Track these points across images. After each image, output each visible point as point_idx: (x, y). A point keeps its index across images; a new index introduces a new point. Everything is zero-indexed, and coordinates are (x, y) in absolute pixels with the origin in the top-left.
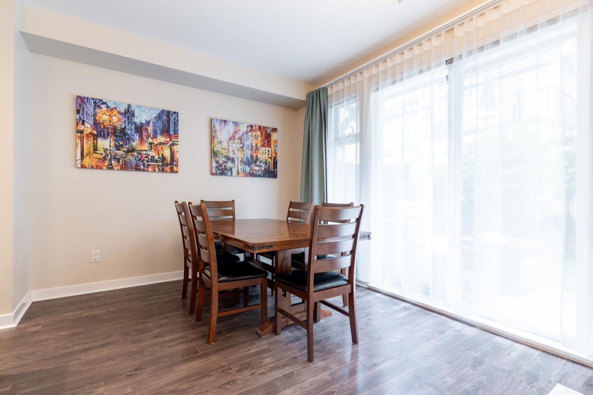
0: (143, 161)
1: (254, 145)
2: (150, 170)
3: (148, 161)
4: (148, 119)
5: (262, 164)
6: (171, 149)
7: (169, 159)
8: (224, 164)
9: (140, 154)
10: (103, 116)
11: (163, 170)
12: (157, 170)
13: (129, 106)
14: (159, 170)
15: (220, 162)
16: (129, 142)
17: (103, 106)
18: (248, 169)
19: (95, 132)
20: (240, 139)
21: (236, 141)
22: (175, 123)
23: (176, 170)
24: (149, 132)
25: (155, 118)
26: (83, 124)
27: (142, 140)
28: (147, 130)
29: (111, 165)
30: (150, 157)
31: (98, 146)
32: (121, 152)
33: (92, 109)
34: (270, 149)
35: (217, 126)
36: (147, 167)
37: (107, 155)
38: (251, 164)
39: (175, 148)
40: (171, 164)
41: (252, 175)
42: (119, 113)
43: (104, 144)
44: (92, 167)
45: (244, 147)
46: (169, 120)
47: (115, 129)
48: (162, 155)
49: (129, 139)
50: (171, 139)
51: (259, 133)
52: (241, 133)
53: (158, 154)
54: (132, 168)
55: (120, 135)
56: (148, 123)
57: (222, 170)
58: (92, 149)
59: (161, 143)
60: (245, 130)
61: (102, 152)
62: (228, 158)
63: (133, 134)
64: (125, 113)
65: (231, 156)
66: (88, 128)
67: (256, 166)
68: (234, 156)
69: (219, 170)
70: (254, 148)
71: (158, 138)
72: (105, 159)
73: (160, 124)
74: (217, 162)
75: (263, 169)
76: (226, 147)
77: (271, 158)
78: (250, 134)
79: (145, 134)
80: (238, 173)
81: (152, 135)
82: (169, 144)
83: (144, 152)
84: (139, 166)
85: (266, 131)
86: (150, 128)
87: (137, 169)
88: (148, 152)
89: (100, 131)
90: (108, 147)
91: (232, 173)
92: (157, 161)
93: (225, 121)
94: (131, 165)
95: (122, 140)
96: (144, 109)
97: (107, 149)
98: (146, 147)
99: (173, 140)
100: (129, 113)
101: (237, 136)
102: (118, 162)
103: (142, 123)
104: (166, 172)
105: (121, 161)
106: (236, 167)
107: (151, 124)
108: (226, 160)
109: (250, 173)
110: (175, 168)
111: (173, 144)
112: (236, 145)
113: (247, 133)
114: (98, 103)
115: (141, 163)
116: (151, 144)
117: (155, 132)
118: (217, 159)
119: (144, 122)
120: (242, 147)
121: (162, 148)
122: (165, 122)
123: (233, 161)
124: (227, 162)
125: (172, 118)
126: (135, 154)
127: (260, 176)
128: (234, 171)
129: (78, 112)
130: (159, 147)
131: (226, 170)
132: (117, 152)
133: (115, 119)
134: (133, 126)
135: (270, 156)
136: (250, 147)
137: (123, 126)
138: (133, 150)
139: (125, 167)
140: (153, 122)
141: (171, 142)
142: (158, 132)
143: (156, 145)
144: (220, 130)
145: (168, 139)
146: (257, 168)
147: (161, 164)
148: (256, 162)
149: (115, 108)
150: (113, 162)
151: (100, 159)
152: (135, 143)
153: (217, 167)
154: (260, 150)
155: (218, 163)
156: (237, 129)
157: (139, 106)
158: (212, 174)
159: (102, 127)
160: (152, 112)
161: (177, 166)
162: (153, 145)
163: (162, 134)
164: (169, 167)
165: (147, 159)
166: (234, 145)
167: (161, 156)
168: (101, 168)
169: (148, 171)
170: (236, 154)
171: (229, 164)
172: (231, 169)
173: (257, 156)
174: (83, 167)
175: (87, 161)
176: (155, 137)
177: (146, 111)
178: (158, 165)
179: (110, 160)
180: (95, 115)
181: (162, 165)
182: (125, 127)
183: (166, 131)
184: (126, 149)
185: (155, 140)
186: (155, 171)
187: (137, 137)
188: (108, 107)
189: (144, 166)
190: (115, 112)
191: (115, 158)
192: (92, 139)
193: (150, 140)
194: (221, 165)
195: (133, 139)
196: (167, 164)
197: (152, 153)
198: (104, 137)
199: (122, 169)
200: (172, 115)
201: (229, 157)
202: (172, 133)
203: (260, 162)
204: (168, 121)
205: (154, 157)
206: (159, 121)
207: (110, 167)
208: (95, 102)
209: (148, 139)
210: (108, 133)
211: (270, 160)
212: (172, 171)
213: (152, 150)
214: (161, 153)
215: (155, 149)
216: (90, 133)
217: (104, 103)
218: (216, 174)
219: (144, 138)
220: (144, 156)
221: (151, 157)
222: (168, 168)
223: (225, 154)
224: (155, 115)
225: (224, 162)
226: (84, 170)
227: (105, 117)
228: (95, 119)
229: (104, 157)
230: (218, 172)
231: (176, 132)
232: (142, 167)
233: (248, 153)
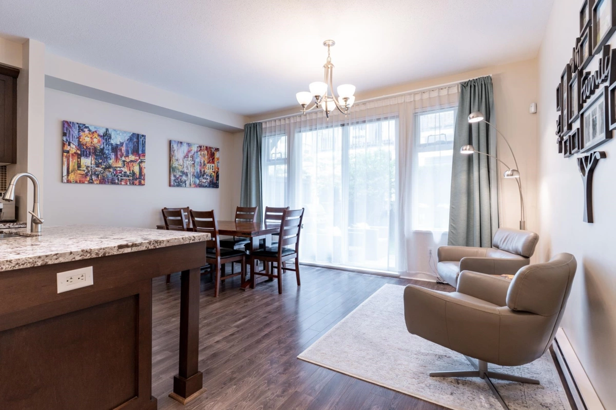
0: (117, 176)
1: (202, 162)
2: (123, 183)
3: (121, 176)
4: (122, 141)
5: (208, 177)
6: (140, 166)
7: (138, 174)
8: (180, 178)
9: (116, 170)
10: (86, 139)
11: (133, 184)
12: (128, 183)
13: (107, 130)
14: (130, 183)
15: (177, 176)
16: (107, 161)
17: (86, 130)
18: (198, 181)
19: (79, 152)
20: (192, 157)
21: (189, 159)
22: (143, 144)
23: (143, 183)
24: (123, 151)
25: (128, 140)
26: (69, 145)
27: (117, 158)
28: (121, 150)
29: (92, 179)
30: (123, 173)
31: (82, 164)
32: (100, 169)
33: (76, 132)
34: (214, 165)
35: (175, 146)
36: (121, 181)
37: (89, 171)
38: (200, 177)
39: (143, 165)
40: (139, 178)
41: (200, 186)
42: (99, 135)
43: (87, 162)
44: (76, 182)
45: (195, 164)
46: (139, 141)
47: (95, 148)
48: (133, 171)
49: (106, 158)
50: (140, 158)
51: (206, 152)
52: (193, 152)
53: (130, 170)
54: (108, 182)
55: (99, 154)
56: (122, 144)
57: (178, 182)
58: (76, 167)
59: (132, 161)
60: (196, 150)
61: (85, 169)
62: (183, 173)
63: (110, 153)
64: (104, 136)
65: (185, 170)
66: (73, 148)
67: (204, 179)
68: (187, 171)
69: (176, 182)
70: (203, 165)
71: (130, 156)
72: (87, 175)
73: (131, 145)
74: (175, 176)
75: (209, 181)
76: (181, 164)
77: (214, 172)
78: (199, 153)
79: (119, 153)
80: (190, 185)
81: (125, 154)
82: (138, 162)
83: (119, 169)
84: (115, 180)
85: (211, 151)
86: (124, 149)
87: (113, 183)
88: (122, 168)
89: (84, 151)
90: (90, 165)
91: (186, 184)
92: (128, 176)
93: (181, 143)
94: (108, 180)
95: (101, 159)
96: (118, 132)
97: (89, 167)
98: (120, 164)
99: (141, 158)
100: (106, 136)
101: (190, 155)
102: (98, 177)
103: (117, 145)
104: (136, 185)
105: (100, 176)
106: (189, 180)
107: (124, 145)
108: (181, 174)
109: (199, 184)
110: (142, 182)
111: (141, 162)
112: (189, 162)
113: (197, 152)
114: (82, 127)
115: (116, 178)
116: (124, 161)
117: (127, 152)
118: (175, 174)
119: (119, 143)
120: (194, 164)
121: (133, 165)
122: (135, 143)
123: (187, 175)
124: (182, 176)
125: (141, 140)
126: (111, 170)
127: (206, 187)
128: (188, 183)
129: (64, 134)
130: (130, 165)
131: (181, 182)
132: (96, 168)
133: (95, 141)
134: (110, 147)
135: (214, 170)
136: (199, 163)
137: (102, 147)
138: (110, 167)
139: (103, 181)
140: (126, 144)
141: (140, 160)
142: (130, 152)
143: (128, 163)
144: (178, 150)
145: (138, 158)
146: (204, 181)
147: (131, 178)
148: (203, 176)
149: (96, 132)
150: (93, 177)
151: (83, 175)
152: (111, 162)
153: (175, 180)
154: (206, 166)
155: (176, 177)
156: (190, 149)
157: (115, 130)
158: (170, 185)
159: (85, 147)
160: (125, 135)
161: (144, 180)
162: (125, 163)
163: (133, 153)
164: (138, 181)
165: (120, 174)
166: (188, 162)
167: (131, 172)
168: (83, 183)
169: (121, 184)
170: (189, 169)
171: (184, 178)
172: (185, 182)
173: (204, 171)
174: (68, 181)
175: (72, 177)
176: (127, 156)
177: (121, 134)
178: (129, 179)
179: (91, 176)
180: (79, 138)
181: (133, 179)
182: (104, 148)
183: (136, 151)
184: (104, 166)
185: (127, 158)
186: (127, 184)
187: (113, 156)
188: (90, 130)
189: (118, 179)
190: (96, 135)
191: (95, 174)
192: (76, 158)
193: (123, 159)
194: (177, 179)
195: (109, 157)
196: (137, 179)
197: (125, 169)
198: (86, 156)
199: (101, 183)
200: (141, 138)
201: (183, 171)
202: (140, 152)
203: (207, 176)
204: (138, 142)
205: (126, 172)
206: (131, 143)
207: (91, 182)
208: (79, 127)
209: (122, 157)
210: (89, 152)
211: (213, 174)
212: (140, 184)
213: (125, 167)
214: (132, 169)
215: (127, 166)
216: (75, 153)
217: (86, 127)
218: (174, 186)
219: (119, 156)
220: (119, 172)
221: (124, 172)
222: (137, 182)
223: (181, 170)
224: (127, 137)
225: (180, 176)
226: (69, 185)
227: (88, 139)
228: (79, 141)
229: (86, 173)
230: (175, 184)
231: (144, 152)
232: (117, 181)
233: (198, 168)
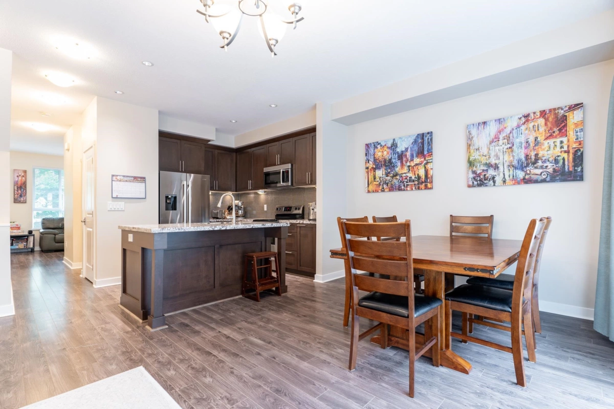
0: (403, 183)
1: (531, 140)
2: (409, 189)
3: (407, 182)
4: (406, 147)
5: (548, 164)
6: (425, 167)
7: (424, 177)
8: (483, 174)
9: (402, 176)
10: (379, 154)
11: (419, 188)
12: (414, 188)
13: (394, 140)
14: (415, 188)
15: (478, 172)
16: (394, 169)
17: (379, 146)
18: (521, 174)
19: (374, 166)
20: (508, 138)
21: (501, 142)
22: (428, 143)
23: (429, 187)
24: (408, 156)
25: (412, 143)
26: (368, 162)
27: (402, 165)
28: (406, 156)
29: (383, 188)
30: (408, 178)
31: (376, 176)
32: (389, 178)
33: (372, 151)
34: (565, 139)
35: (474, 132)
36: (407, 187)
37: (381, 181)
38: (528, 165)
39: (429, 166)
40: (425, 182)
41: (526, 181)
42: (388, 148)
43: (380, 173)
44: (373, 192)
45: (514, 148)
46: (424, 141)
47: (385, 161)
48: (418, 175)
49: (394, 166)
50: (425, 159)
51: (541, 121)
52: (508, 130)
53: (415, 174)
54: (396, 189)
55: (389, 164)
56: (407, 149)
57: (480, 180)
58: (373, 179)
59: (417, 165)
60: (515, 124)
61: (378, 180)
62: (489, 165)
63: (396, 161)
64: (392, 147)
65: (493, 161)
66: (371, 165)
67: (536, 168)
68: (497, 162)
69: (476, 181)
70: (532, 145)
71: (415, 160)
72: (380, 185)
73: (416, 148)
74: (474, 172)
75: (550, 170)
76: (486, 153)
77: (568, 152)
78: (523, 127)
79: (404, 159)
80: (504, 182)
81: (409, 159)
82: (423, 164)
83: (404, 175)
84: (401, 187)
85: (556, 115)
86: (408, 154)
87: (400, 189)
88: (407, 174)
89: (378, 165)
90: (381, 176)
91: (494, 182)
92: (413, 181)
93: (484, 123)
94: (396, 187)
95: (390, 168)
96: (403, 139)
97: (381, 177)
98: (405, 170)
99: (427, 159)
100: (394, 146)
101: (501, 137)
102: (388, 185)
103: (402, 151)
104: (421, 189)
105: (389, 185)
106: (502, 175)
107: (409, 150)
108: (485, 168)
109: (524, 179)
110: (429, 185)
111: (427, 163)
112: (502, 145)
113: (518, 126)
114: (376, 145)
115: (402, 184)
116: (409, 166)
117: (412, 156)
118: (474, 169)
119: (404, 150)
120: (510, 148)
121: (418, 168)
122: (420, 145)
123: (496, 167)
124: (487, 170)
125: (426, 139)
126: (398, 177)
127: (544, 181)
128: (499, 180)
129: (366, 155)
130: (415, 168)
131: (485, 180)
132: (386, 178)
133: (385, 153)
134: (397, 155)
135: (565, 148)
136: (524, 145)
137: (390, 158)
138: (396, 175)
139: (392, 189)
140: (411, 148)
141: (425, 162)
142: (415, 155)
143: (413, 167)
144: (478, 135)
145: (423, 160)
146: (538, 171)
147: (416, 183)
148: (534, 163)
149: (385, 145)
150: (384, 186)
151: (377, 185)
152: (398, 169)
153: (474, 178)
154: (543, 144)
155: (476, 173)
156: (502, 127)
157: (400, 138)
158: (469, 186)
159: (378, 161)
160: (410, 139)
161: (431, 182)
162: (410, 167)
163: (417, 157)
164: (424, 184)
165: (406, 180)
166: (497, 148)
167: (417, 176)
168: (378, 192)
169: (407, 190)
170: (501, 158)
171: (491, 172)
172: (494, 178)
173: (536, 155)
174: (369, 192)
175: (371, 188)
176: (412, 160)
177: (405, 140)
178: (415, 185)
179: (383, 185)
180: (374, 155)
181: (418, 184)
182: (391, 157)
183: (421, 153)
184: (392, 175)
185: (412, 162)
186: (412, 189)
187: (399, 164)
188: (381, 146)
189: (404, 185)
190: (385, 148)
191: (385, 183)
192: (373, 172)
193: (408, 164)
194: (479, 175)
195: (396, 166)
196: (422, 182)
197: (410, 175)
198: (379, 168)
199: (390, 190)
200: (426, 136)
201: (489, 163)
202: (426, 153)
203: (544, 162)
204: (423, 143)
205: (411, 178)
206: (415, 145)
207: (383, 190)
208: (374, 145)
209: (407, 163)
210: (381, 165)
211: (565, 155)
212: (426, 188)
213: (410, 172)
214: (417, 173)
215: (412, 171)
216: (372, 168)
217: (379, 144)
218: (473, 186)
219: (404, 162)
220: (404, 178)
221: (410, 178)
222: (423, 186)
223: (484, 161)
224: (412, 141)
225: (483, 170)
226: (369, 194)
227: (380, 154)
228: (374, 157)
229: (380, 183)
230: (475, 183)
231: (430, 152)
232: (403, 187)
233: (521, 154)
